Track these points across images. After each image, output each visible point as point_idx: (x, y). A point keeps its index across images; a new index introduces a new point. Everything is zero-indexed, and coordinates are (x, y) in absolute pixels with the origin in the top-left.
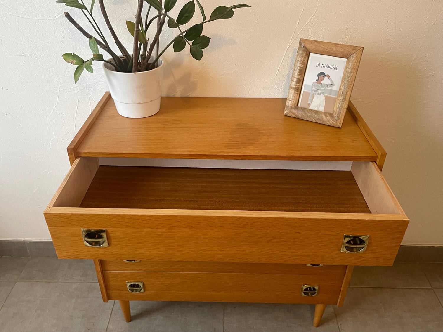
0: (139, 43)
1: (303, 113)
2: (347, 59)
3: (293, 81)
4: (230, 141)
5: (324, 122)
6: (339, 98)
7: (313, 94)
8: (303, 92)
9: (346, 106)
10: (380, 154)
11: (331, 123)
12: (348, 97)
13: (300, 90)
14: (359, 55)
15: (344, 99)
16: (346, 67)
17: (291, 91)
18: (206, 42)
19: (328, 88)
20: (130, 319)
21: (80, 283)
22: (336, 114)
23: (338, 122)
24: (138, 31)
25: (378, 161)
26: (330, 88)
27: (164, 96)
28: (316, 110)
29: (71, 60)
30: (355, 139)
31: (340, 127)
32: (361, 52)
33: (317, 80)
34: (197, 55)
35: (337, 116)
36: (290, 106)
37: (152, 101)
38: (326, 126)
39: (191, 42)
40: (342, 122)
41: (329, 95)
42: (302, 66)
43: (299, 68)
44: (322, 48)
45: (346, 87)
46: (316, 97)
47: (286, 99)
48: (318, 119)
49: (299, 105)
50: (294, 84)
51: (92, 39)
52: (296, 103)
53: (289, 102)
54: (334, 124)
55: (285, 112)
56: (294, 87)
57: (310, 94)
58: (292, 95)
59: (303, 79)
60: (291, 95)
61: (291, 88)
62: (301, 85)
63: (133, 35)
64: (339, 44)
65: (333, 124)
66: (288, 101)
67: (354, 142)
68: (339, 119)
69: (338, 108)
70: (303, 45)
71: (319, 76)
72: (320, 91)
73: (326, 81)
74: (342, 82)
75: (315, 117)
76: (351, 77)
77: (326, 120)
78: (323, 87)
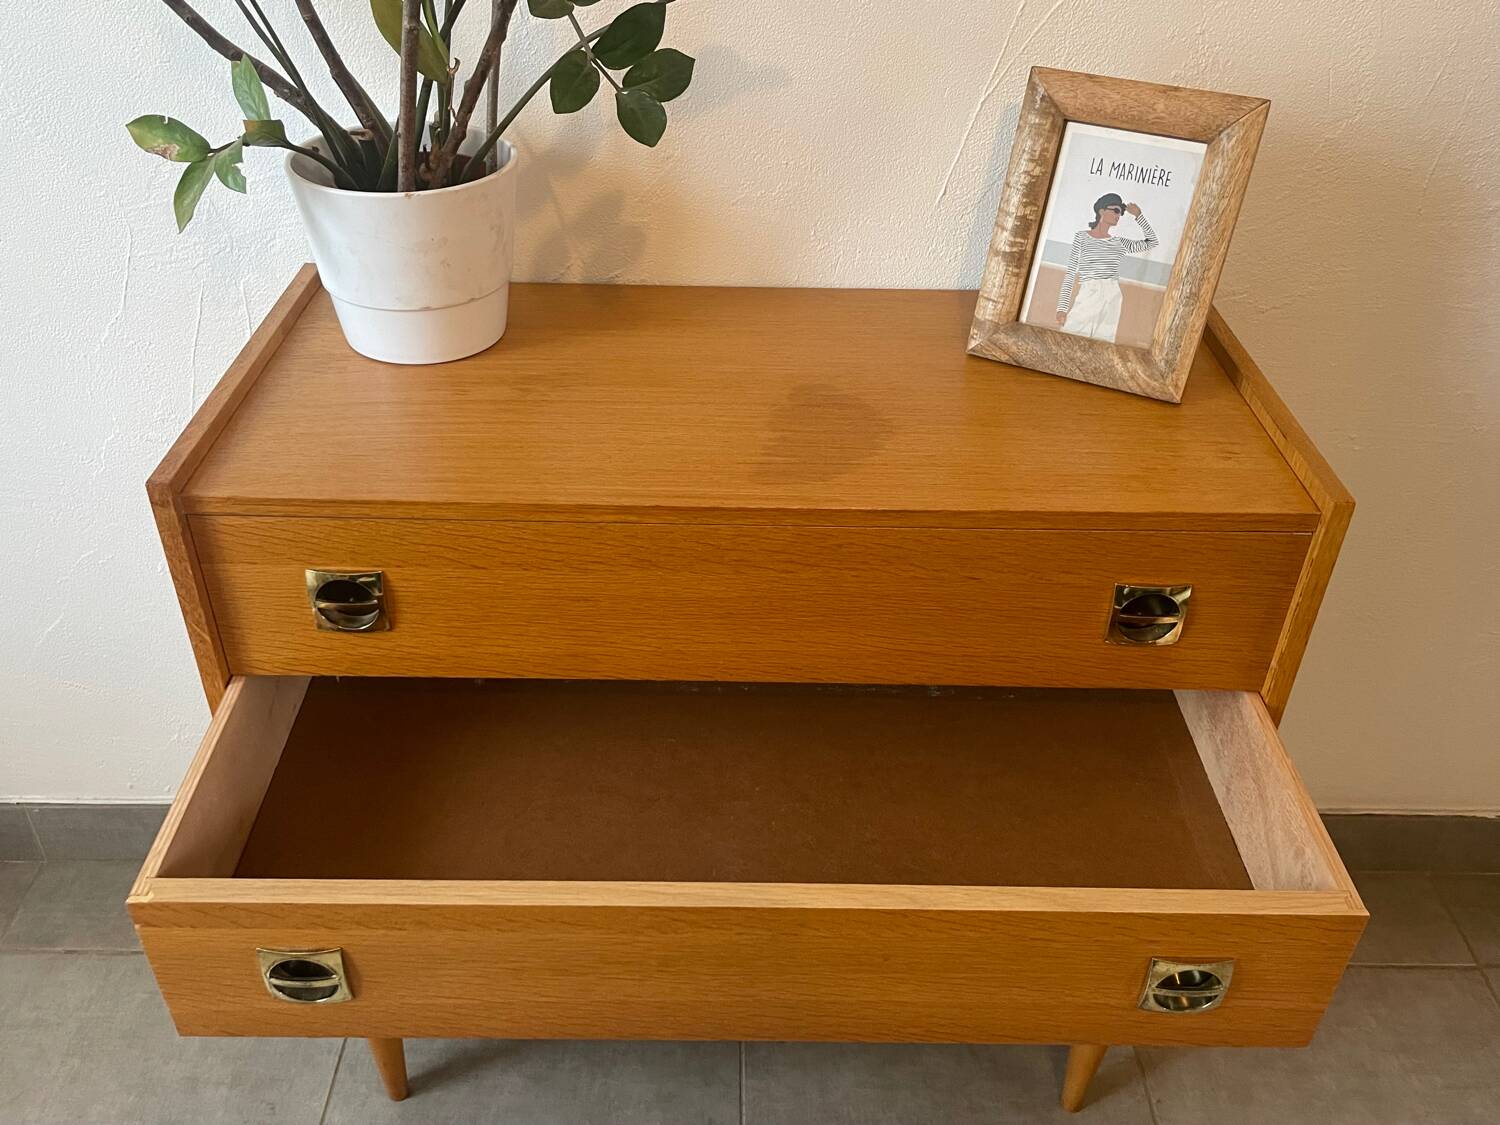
0: (420, 78)
1: (1038, 349)
2: (1205, 146)
3: (1003, 229)
4: (769, 455)
5: (1115, 381)
6: (1176, 294)
7: (1078, 278)
8: (1040, 267)
9: (1198, 323)
10: (1332, 504)
11: (1144, 386)
12: (1207, 288)
13: (1026, 262)
14: (1254, 134)
15: (1194, 296)
16: (1204, 177)
17: (993, 264)
18: (676, 73)
19: (1133, 255)
20: (404, 1088)
22: (1161, 351)
23: (1167, 382)
24: (415, 32)
25: (1323, 531)
26: (1139, 255)
27: (523, 279)
28: (1088, 336)
29: (160, 143)
30: (1236, 449)
31: (1175, 401)
32: (1261, 118)
33: (1091, 224)
34: (642, 123)
35: (1167, 362)
36: (992, 321)
37: (473, 300)
38: (1123, 397)
39: (618, 75)
40: (1182, 384)
41: (1135, 282)
42: (1037, 171)
43: (1025, 180)
44: (1111, 101)
45: (1200, 253)
46: (1086, 287)
47: (978, 291)
48: (1095, 368)
49: (1024, 318)
50: (1004, 240)
51: (244, 62)
52: (1012, 310)
53: (985, 308)
54: (1154, 389)
55: (973, 344)
56: (1008, 249)
57: (1067, 278)
58: (997, 282)
59: (1038, 219)
60: (995, 280)
61: (997, 253)
62: (1031, 241)
63: (397, 47)
64: (1176, 89)
65: (1149, 391)
66: (981, 302)
67: (1230, 458)
68: (1174, 370)
69: (1170, 329)
70: (1041, 90)
71: (1101, 211)
72: (1103, 267)
73: (1125, 227)
74: (1187, 233)
75: (1083, 364)
76: (1220, 212)
77: (1126, 375)
78: (1113, 250)
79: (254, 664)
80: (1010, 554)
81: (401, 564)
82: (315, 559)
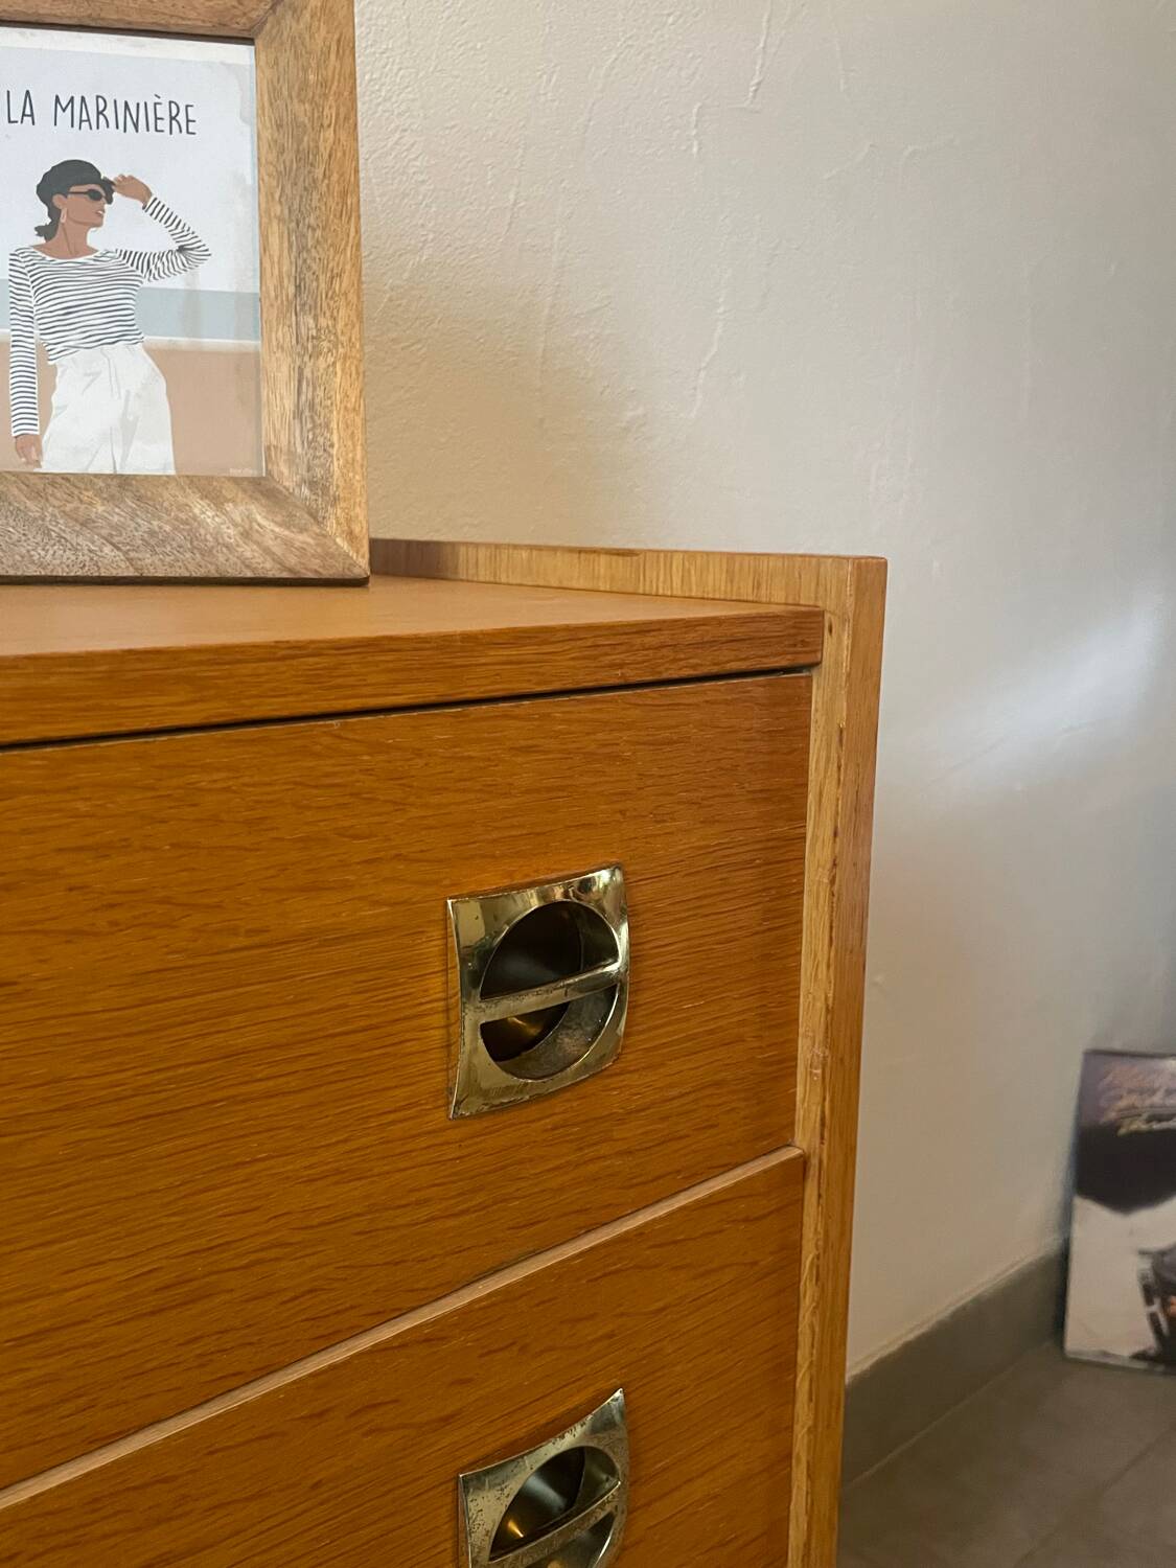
2: (249, 48)
7: (43, 352)
11: (278, 550)
12: (347, 312)
15: (327, 333)
16: (268, 94)
22: (292, 466)
23: (328, 532)
26: (176, 282)
28: (112, 472)
31: (357, 572)
33: (40, 231)
35: (312, 486)
40: (362, 528)
41: (183, 341)
45: (311, 242)
46: (70, 369)
57: (16, 356)
65: (294, 561)
68: (335, 500)
69: (298, 416)
71: (57, 200)
72: (98, 319)
73: (124, 228)
74: (268, 211)
75: (118, 528)
76: (326, 156)
77: (230, 533)
78: (109, 279)
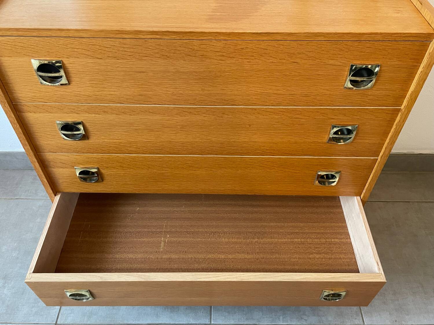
4: (214, 12)
21: (45, 199)
30: (401, 9)
67: (399, 13)
79: (21, 98)
80: (310, 52)
81: (68, 57)
82: (34, 55)
